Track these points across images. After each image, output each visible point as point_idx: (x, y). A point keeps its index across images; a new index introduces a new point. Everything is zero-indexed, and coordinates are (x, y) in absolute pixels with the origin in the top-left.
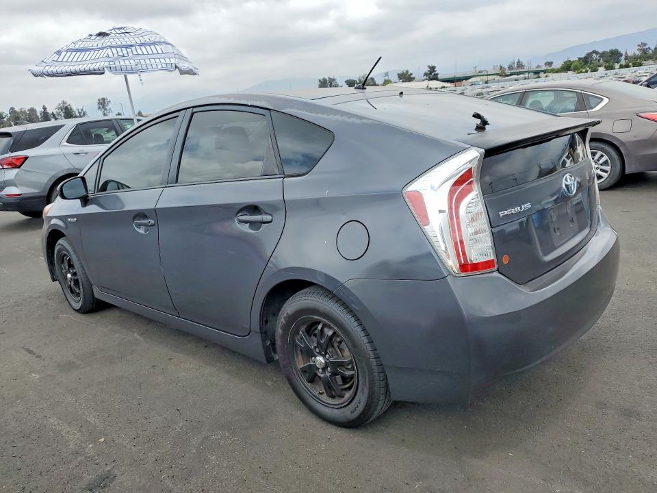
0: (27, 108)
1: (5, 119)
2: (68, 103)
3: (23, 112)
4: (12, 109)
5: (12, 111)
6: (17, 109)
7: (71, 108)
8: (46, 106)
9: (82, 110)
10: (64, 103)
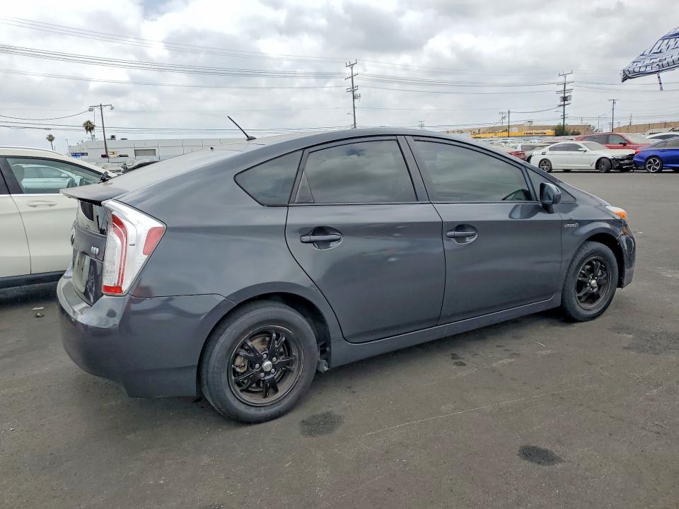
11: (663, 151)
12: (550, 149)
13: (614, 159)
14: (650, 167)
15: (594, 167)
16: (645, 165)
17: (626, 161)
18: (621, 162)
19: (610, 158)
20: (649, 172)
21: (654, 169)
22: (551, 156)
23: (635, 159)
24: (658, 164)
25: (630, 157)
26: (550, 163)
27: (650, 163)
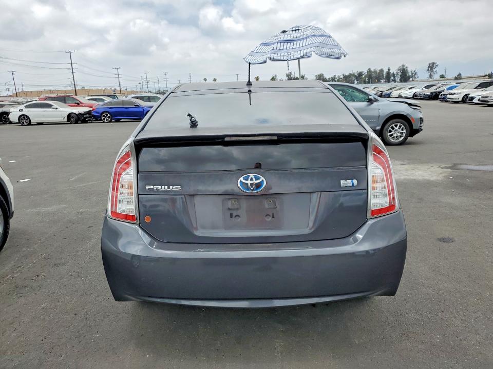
0: (378, 69)
1: (363, 76)
2: (406, 66)
3: (375, 72)
4: (369, 69)
5: (369, 71)
6: (372, 70)
7: (407, 70)
8: (390, 68)
9: (414, 71)
10: (403, 66)
11: (111, 108)
12: (26, 107)
13: (80, 114)
14: (104, 119)
15: (66, 120)
16: (101, 117)
17: (88, 115)
18: (85, 116)
19: (77, 113)
20: (104, 122)
21: (107, 120)
22: (27, 112)
23: (93, 114)
24: (109, 117)
25: (89, 112)
26: (29, 118)
27: (104, 116)
